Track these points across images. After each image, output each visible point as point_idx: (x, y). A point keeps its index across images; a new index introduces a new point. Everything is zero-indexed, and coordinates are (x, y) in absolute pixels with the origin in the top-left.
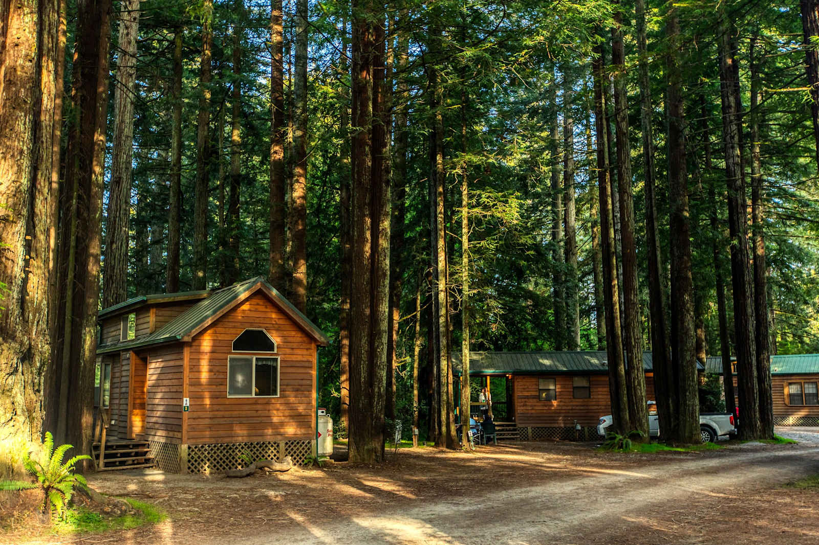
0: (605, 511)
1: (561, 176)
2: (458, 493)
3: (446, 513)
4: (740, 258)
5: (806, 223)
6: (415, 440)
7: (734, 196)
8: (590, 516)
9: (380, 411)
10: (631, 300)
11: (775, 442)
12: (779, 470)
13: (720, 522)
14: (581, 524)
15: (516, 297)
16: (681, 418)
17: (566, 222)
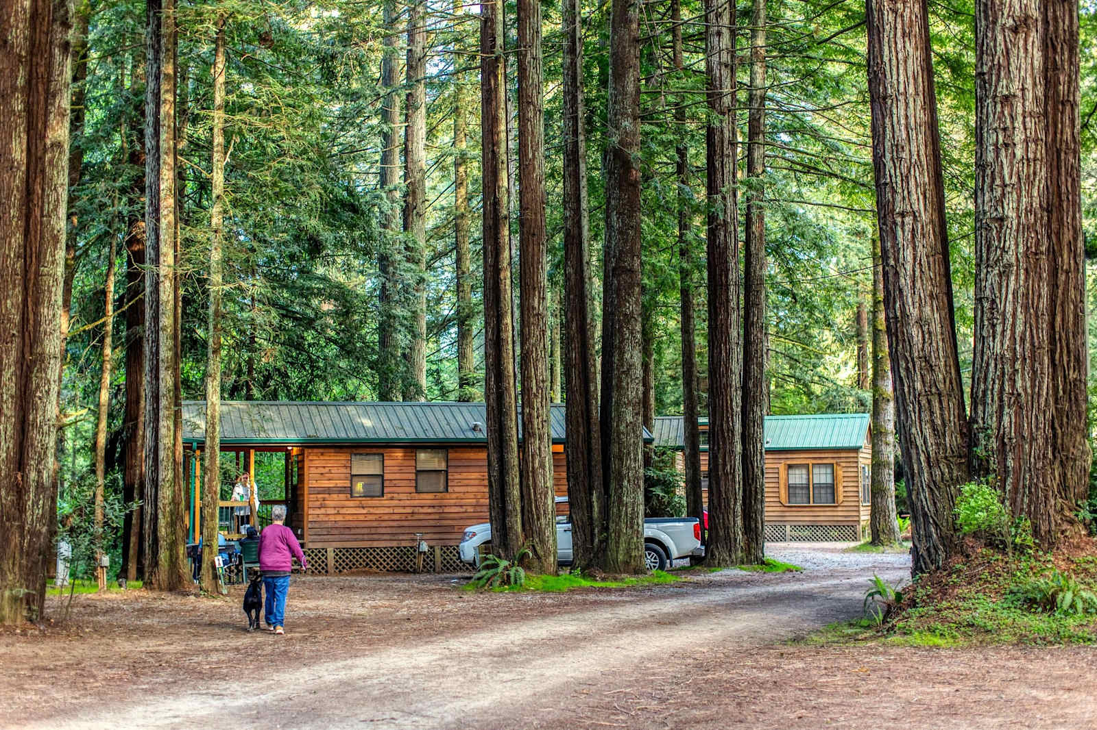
0: (496, 696)
1: (402, 61)
2: (213, 675)
3: (204, 713)
4: (722, 238)
5: (835, 182)
6: (103, 576)
7: (718, 124)
8: (473, 705)
9: (39, 520)
10: (534, 308)
11: (766, 569)
12: (777, 617)
13: (694, 706)
14: (459, 720)
15: (305, 294)
16: (612, 526)
17: (406, 152)
